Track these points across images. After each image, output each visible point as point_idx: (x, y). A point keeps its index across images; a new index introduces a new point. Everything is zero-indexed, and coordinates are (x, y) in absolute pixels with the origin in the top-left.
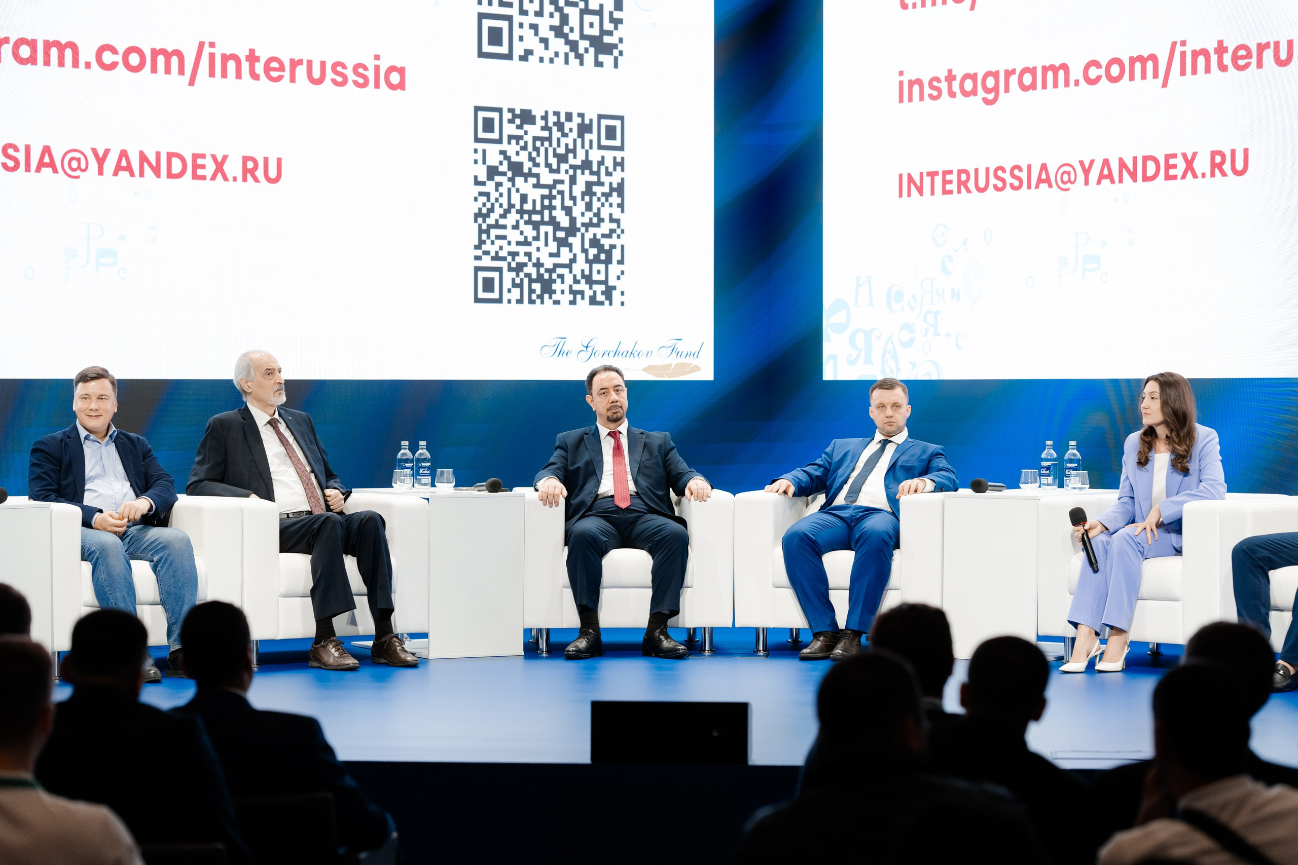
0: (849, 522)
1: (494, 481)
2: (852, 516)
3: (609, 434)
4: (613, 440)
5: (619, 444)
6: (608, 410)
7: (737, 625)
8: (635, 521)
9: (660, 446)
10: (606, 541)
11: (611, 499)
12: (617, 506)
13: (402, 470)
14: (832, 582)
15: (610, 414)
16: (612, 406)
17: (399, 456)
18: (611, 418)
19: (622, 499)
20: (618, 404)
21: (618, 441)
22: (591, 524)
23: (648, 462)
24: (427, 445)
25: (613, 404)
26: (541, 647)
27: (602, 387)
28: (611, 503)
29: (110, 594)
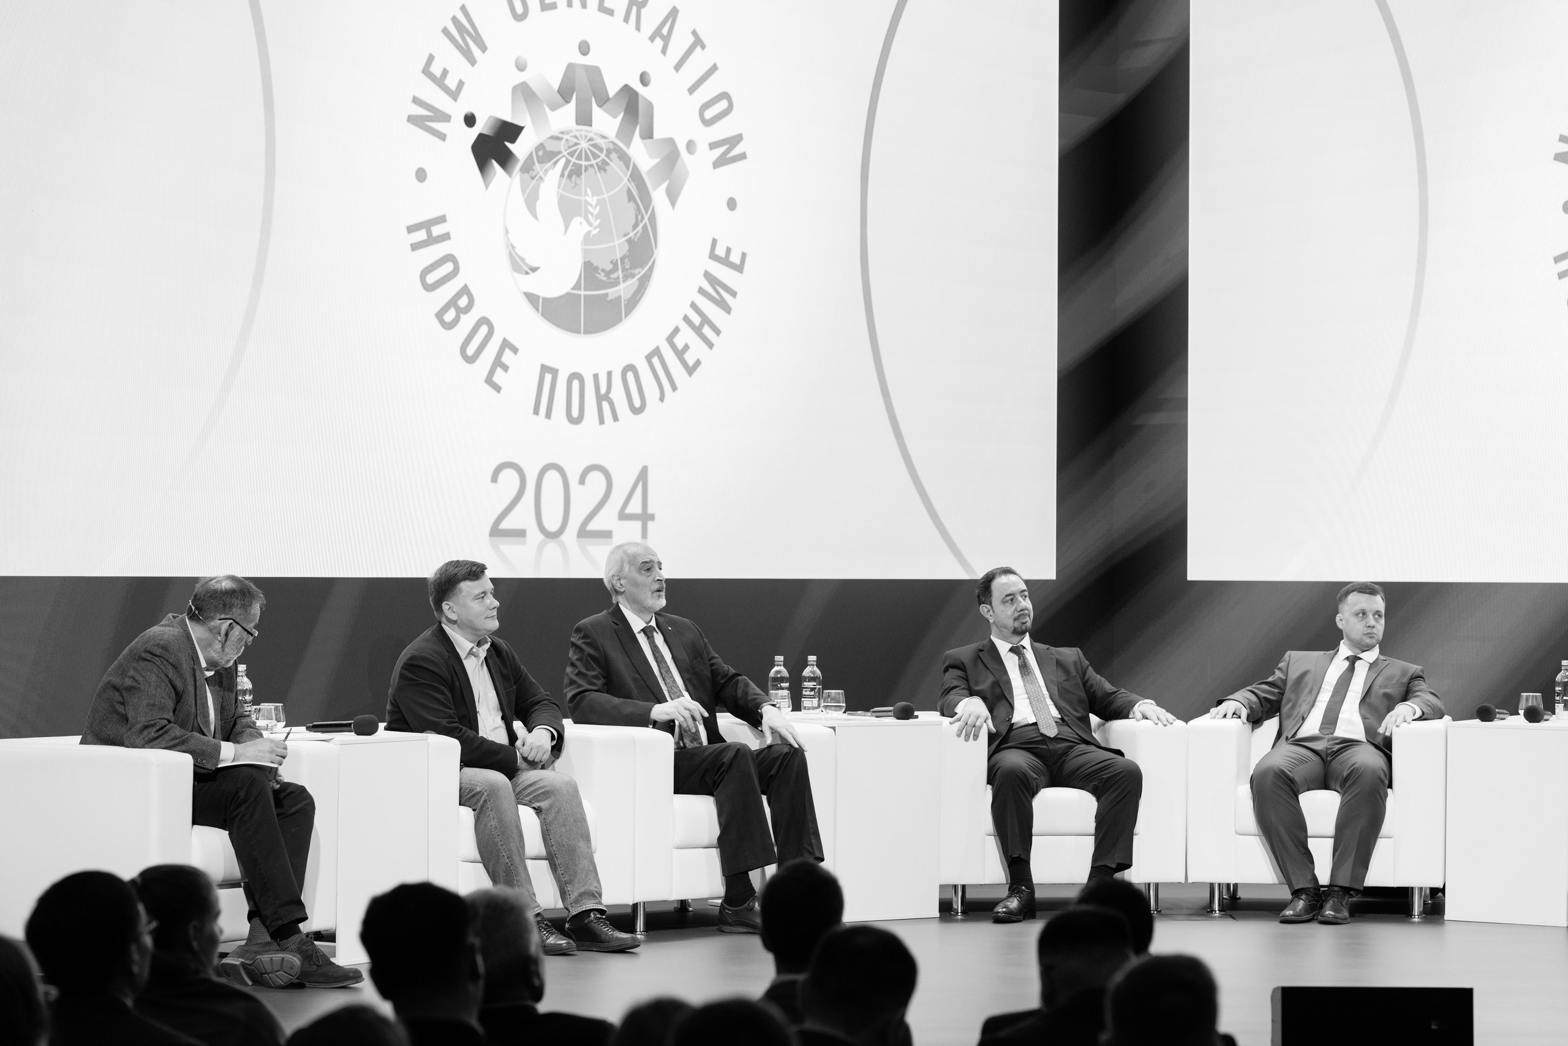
0: (1324, 756)
1: (906, 705)
2: (1327, 749)
3: (1011, 650)
4: (1016, 658)
5: (1026, 661)
6: (1015, 619)
7: (1190, 881)
8: (1065, 753)
9: (1075, 663)
10: (1036, 779)
11: (1033, 727)
12: (1042, 735)
13: (777, 692)
14: (1311, 829)
15: (1017, 624)
16: (1020, 615)
17: (772, 674)
18: (1019, 630)
19: (1047, 727)
20: (1026, 611)
21: (1024, 657)
22: (1016, 759)
23: (1066, 683)
24: (817, 661)
25: (1022, 612)
26: (955, 906)
27: (1008, 593)
28: (1034, 732)
29: (501, 845)
